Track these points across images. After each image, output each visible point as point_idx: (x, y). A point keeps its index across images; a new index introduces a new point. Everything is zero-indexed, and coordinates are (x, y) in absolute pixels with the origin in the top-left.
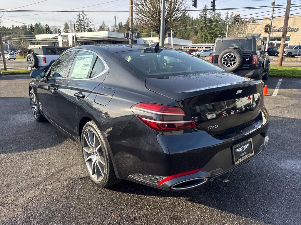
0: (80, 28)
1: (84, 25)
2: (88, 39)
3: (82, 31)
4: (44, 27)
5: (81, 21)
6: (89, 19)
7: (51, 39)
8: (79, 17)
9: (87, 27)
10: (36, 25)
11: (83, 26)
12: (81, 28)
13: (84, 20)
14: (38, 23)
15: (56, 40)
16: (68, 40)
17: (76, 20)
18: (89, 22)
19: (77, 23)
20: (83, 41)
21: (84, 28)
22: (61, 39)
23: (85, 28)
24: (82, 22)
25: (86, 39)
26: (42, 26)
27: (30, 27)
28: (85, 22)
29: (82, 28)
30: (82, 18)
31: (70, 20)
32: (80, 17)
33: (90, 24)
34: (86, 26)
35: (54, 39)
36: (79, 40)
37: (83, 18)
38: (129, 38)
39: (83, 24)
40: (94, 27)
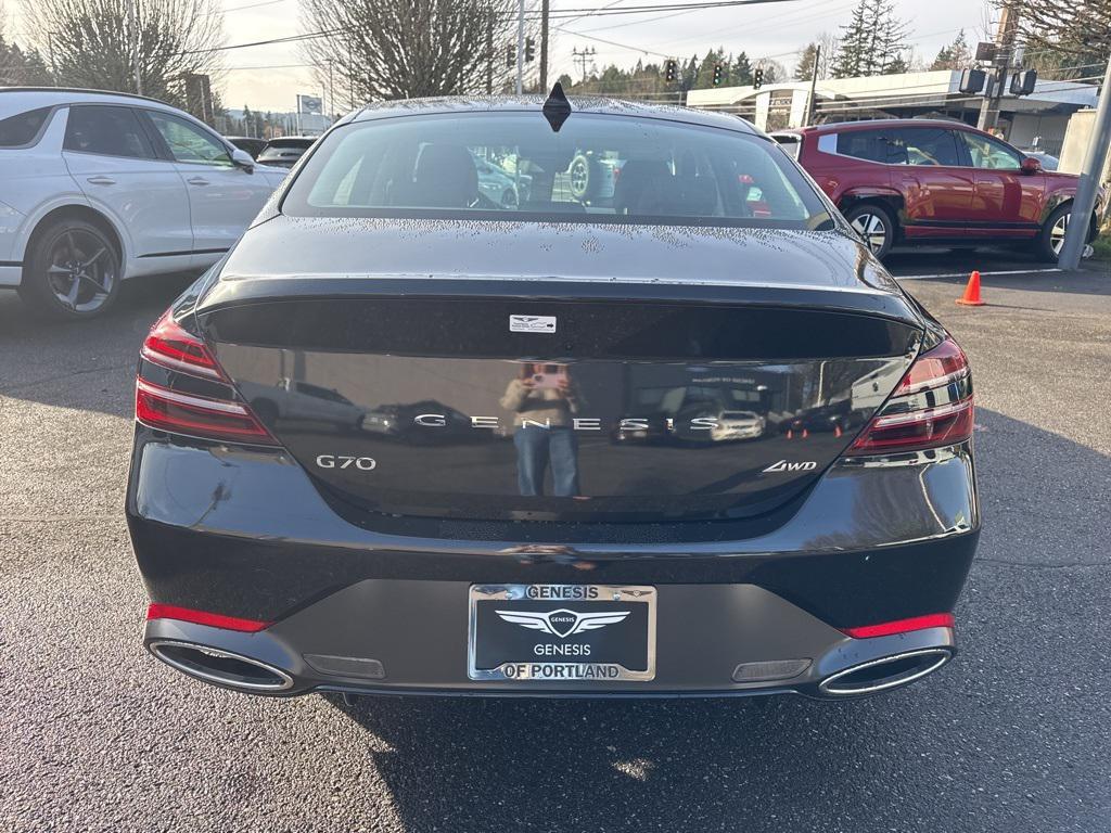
0: (852, 64)
1: (873, 49)
2: (864, 104)
3: (860, 72)
4: (732, 64)
5: (864, 35)
6: (897, 23)
7: (734, 105)
8: (861, 20)
9: (883, 55)
10: (711, 58)
11: (866, 53)
12: (859, 60)
13: (878, 27)
14: (715, 51)
15: (749, 110)
16: (789, 109)
17: (843, 33)
18: (894, 38)
19: (845, 44)
20: (846, 111)
21: (870, 63)
22: (768, 106)
23: (875, 59)
24: (865, 39)
25: (855, 105)
26: (727, 61)
27: (687, 67)
28: (879, 38)
29: (862, 63)
30: (871, 21)
31: (825, 34)
32: (864, 18)
33: (899, 42)
34: (879, 52)
35: (744, 104)
36: (830, 106)
37: (875, 23)
38: (983, 92)
39: (869, 45)
40: (912, 57)
